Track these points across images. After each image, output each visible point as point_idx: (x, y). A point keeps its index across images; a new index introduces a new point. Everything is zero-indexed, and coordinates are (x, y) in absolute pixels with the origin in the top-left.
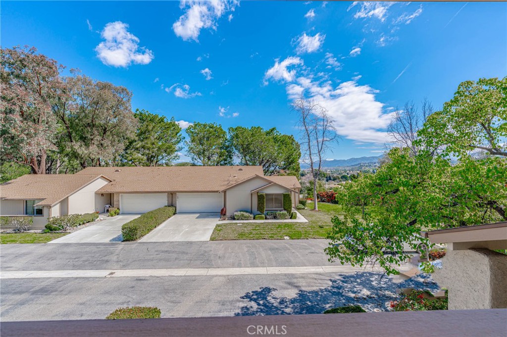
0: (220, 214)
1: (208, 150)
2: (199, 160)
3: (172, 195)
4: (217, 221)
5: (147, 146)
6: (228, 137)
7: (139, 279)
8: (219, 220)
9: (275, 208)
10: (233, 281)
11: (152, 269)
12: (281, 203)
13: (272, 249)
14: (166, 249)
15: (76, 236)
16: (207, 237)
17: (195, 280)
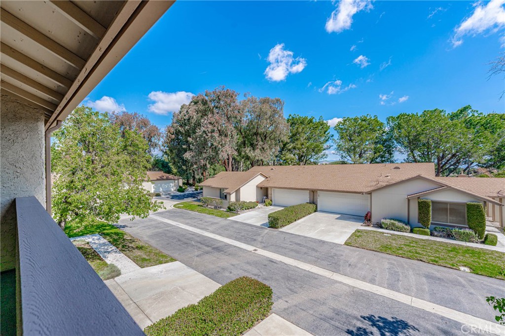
0: (364, 218)
1: (359, 146)
2: (348, 158)
3: (313, 192)
4: (359, 226)
5: (297, 146)
6: (387, 129)
7: (271, 261)
8: (362, 225)
9: (450, 222)
10: (358, 295)
11: (283, 255)
12: (464, 217)
13: (429, 277)
14: (299, 242)
15: (244, 217)
16: (342, 240)
17: (317, 279)
